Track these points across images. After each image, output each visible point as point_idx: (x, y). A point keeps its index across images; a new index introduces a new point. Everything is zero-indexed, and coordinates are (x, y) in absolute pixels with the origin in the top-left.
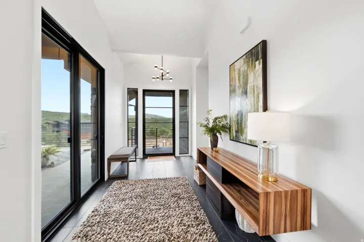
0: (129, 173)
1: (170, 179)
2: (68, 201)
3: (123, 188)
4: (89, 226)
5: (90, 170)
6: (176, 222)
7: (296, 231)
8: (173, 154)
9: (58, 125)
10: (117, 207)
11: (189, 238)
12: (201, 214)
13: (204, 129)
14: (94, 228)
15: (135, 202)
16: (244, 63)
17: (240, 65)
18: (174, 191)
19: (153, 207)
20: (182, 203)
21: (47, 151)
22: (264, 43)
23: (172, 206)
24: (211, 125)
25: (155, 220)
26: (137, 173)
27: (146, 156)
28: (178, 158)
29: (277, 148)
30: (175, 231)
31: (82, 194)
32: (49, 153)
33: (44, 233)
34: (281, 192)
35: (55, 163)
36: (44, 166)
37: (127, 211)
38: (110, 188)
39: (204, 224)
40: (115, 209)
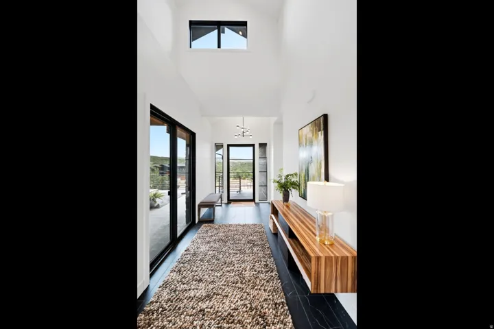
0: (215, 218)
1: (248, 226)
2: (168, 241)
3: (210, 231)
4: (182, 263)
5: (185, 214)
6: (249, 267)
7: (347, 292)
8: (253, 200)
9: (162, 168)
10: (203, 248)
11: (258, 283)
12: (271, 262)
13: (277, 184)
14: (186, 265)
15: (217, 245)
16: (310, 130)
17: (307, 131)
18: (250, 238)
19: (231, 252)
20: (255, 249)
21: (155, 195)
22: (325, 117)
23: (247, 251)
24: (283, 181)
25: (231, 263)
26: (222, 218)
27: (230, 201)
28: (257, 204)
29: (332, 216)
30: (247, 275)
31: (179, 234)
32: (156, 197)
33: (152, 265)
34: (332, 257)
35: (160, 204)
36: (152, 207)
37: (211, 253)
38: (199, 231)
39: (272, 271)
40: (202, 250)
